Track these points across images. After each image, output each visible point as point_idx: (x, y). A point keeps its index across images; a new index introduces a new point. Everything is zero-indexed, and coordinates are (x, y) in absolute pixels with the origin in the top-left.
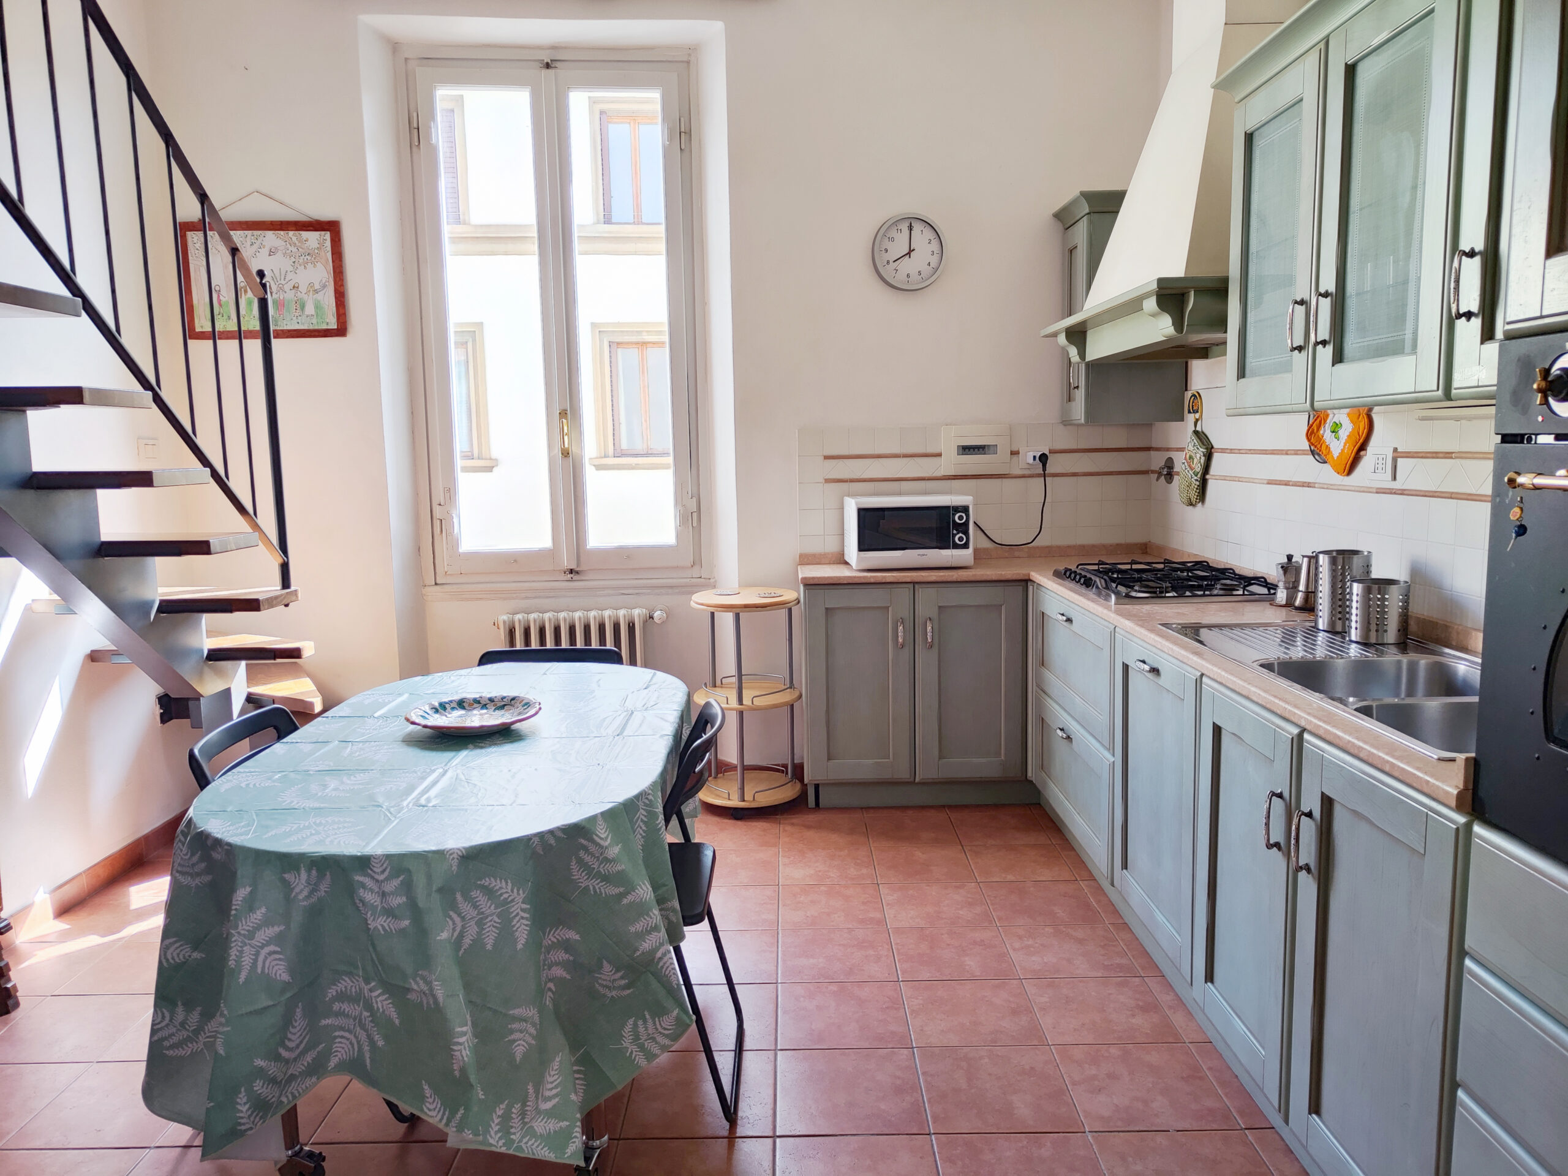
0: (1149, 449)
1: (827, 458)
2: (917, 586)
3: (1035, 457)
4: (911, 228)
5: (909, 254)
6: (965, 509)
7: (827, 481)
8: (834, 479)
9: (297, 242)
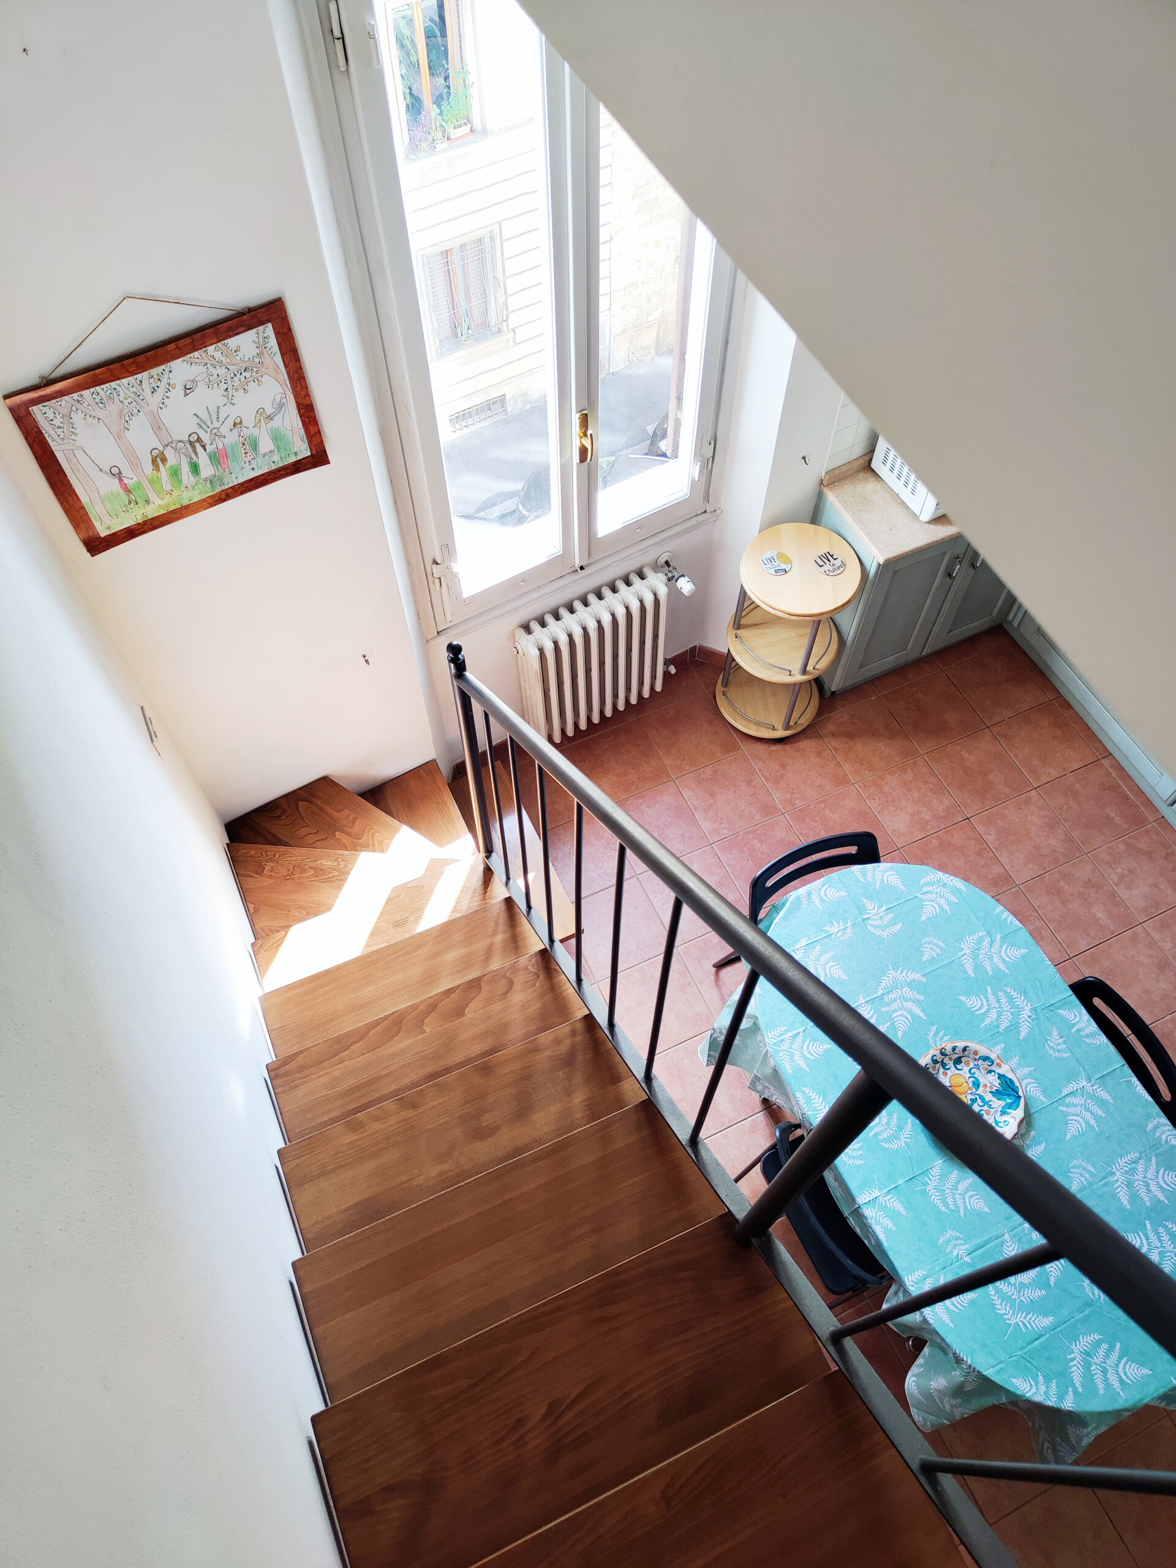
9: (223, 359)
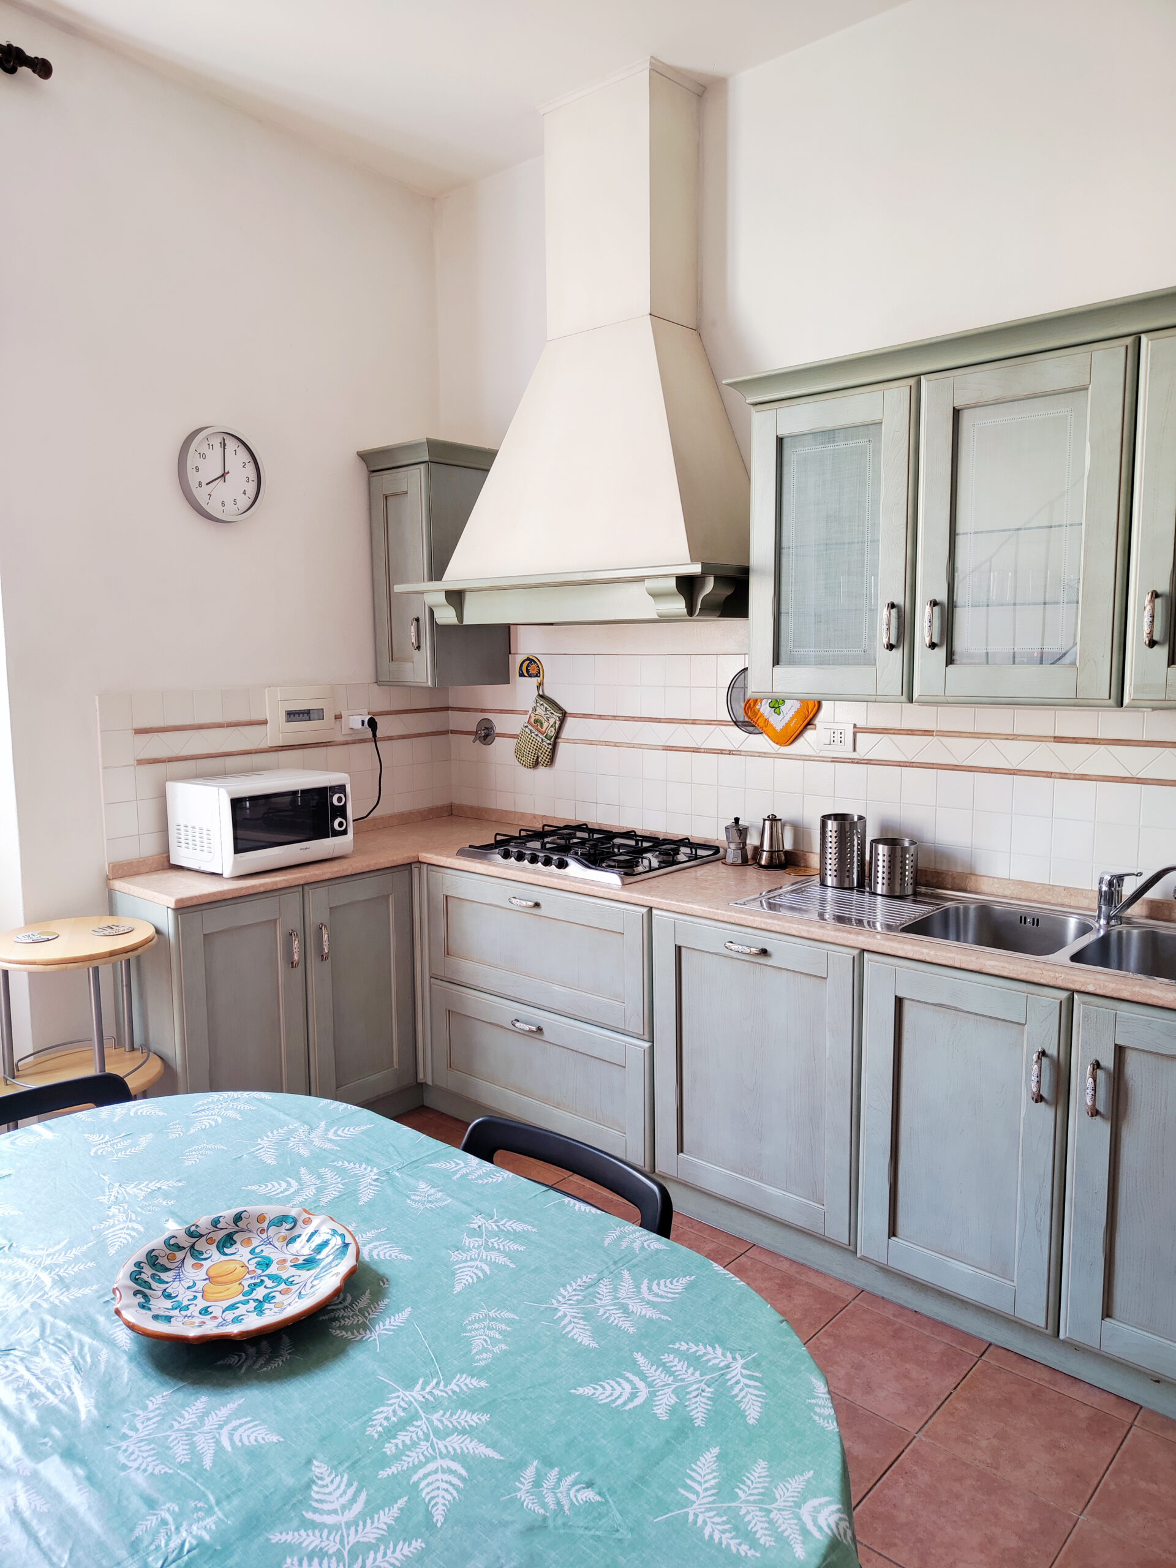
0: (447, 709)
1: (138, 732)
2: (306, 887)
3: (363, 722)
4: (224, 445)
5: (223, 476)
6: (342, 789)
7: (141, 762)
8: (149, 760)
